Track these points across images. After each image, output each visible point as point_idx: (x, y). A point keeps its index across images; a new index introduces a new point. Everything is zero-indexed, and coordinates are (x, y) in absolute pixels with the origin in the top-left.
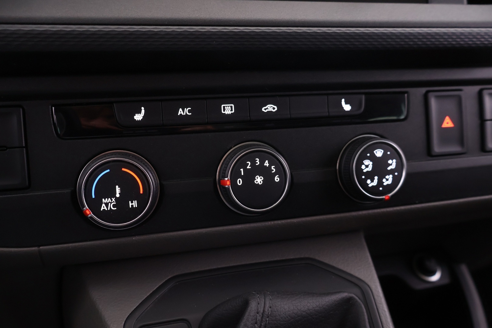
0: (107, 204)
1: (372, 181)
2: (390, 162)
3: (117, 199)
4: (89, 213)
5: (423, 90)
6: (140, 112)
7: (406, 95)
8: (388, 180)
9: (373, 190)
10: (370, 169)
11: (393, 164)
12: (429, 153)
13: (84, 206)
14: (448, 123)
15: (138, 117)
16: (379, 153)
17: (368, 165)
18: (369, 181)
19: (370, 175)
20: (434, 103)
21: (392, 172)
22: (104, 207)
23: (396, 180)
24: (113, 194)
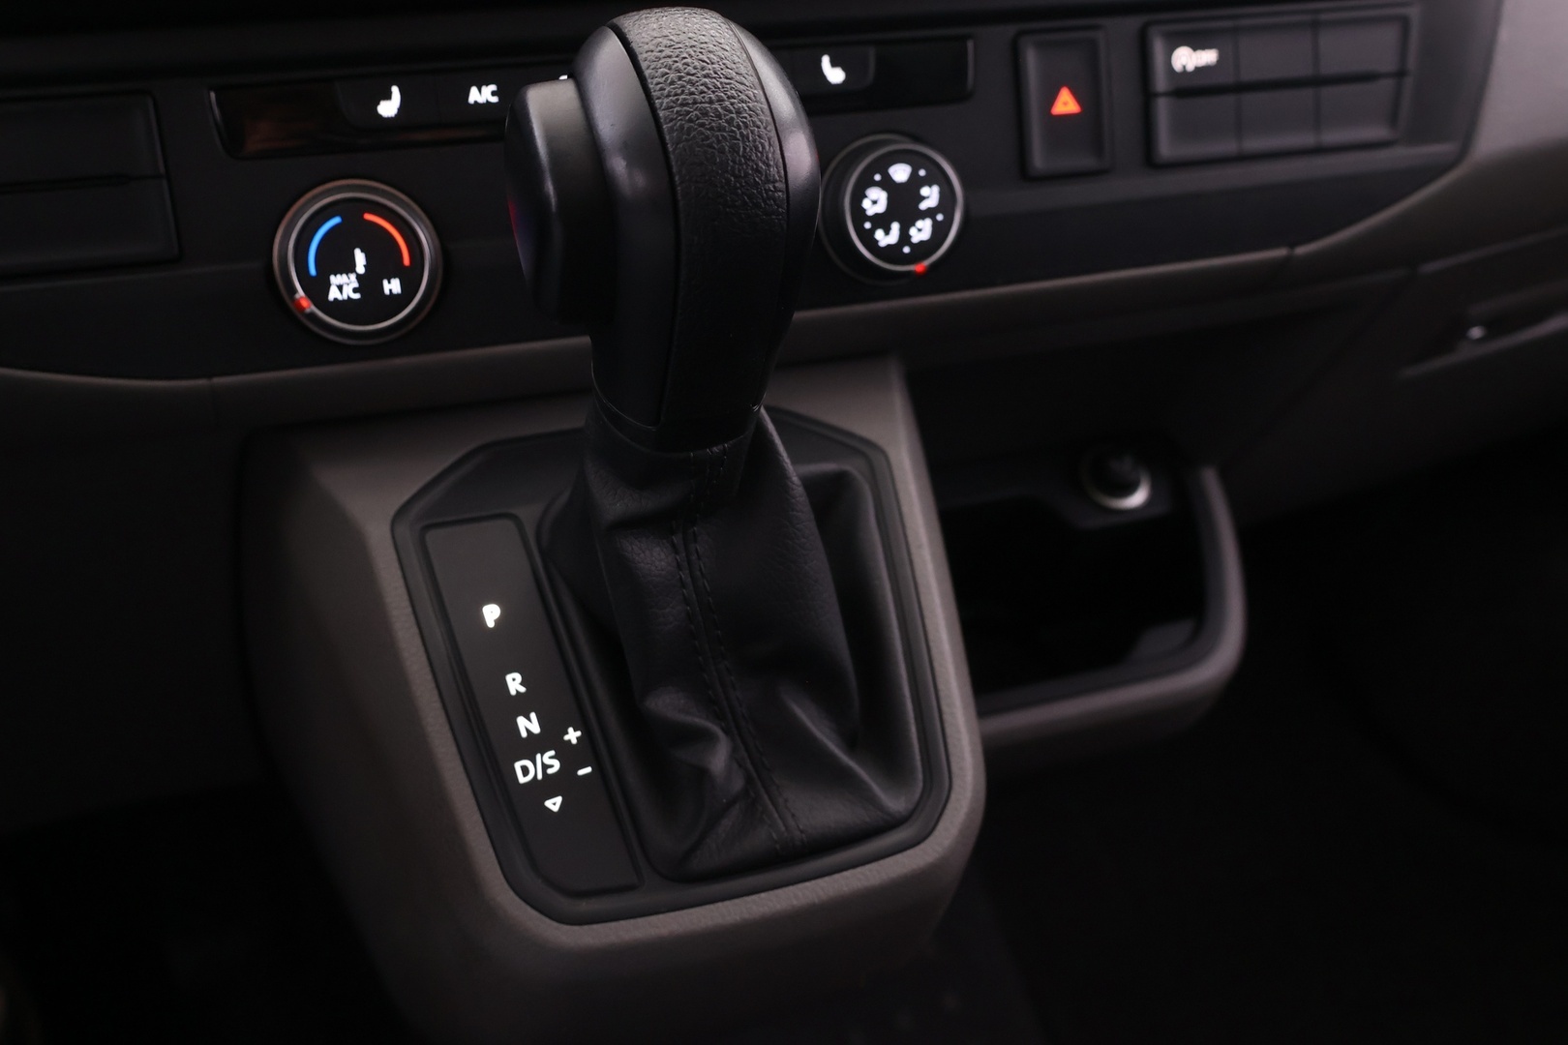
0: (340, 288)
1: (887, 232)
2: (925, 191)
3: (359, 277)
4: (309, 306)
5: (1011, 30)
6: (388, 96)
7: (970, 45)
8: (921, 231)
9: (891, 253)
10: (881, 207)
11: (931, 196)
12: (1024, 173)
13: (295, 291)
14: (1066, 104)
15: (388, 108)
16: (900, 173)
17: (876, 201)
18: (879, 234)
19: (882, 221)
20: (1032, 60)
21: (930, 213)
22: (334, 294)
23: (940, 231)
24: (350, 268)
